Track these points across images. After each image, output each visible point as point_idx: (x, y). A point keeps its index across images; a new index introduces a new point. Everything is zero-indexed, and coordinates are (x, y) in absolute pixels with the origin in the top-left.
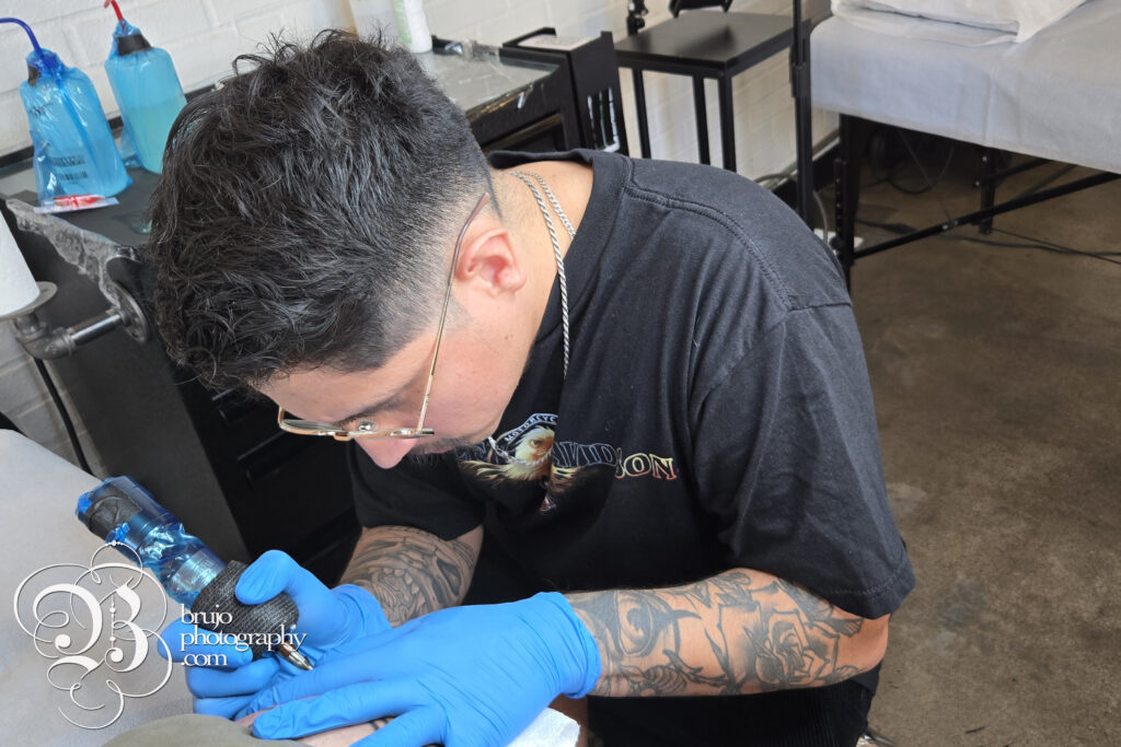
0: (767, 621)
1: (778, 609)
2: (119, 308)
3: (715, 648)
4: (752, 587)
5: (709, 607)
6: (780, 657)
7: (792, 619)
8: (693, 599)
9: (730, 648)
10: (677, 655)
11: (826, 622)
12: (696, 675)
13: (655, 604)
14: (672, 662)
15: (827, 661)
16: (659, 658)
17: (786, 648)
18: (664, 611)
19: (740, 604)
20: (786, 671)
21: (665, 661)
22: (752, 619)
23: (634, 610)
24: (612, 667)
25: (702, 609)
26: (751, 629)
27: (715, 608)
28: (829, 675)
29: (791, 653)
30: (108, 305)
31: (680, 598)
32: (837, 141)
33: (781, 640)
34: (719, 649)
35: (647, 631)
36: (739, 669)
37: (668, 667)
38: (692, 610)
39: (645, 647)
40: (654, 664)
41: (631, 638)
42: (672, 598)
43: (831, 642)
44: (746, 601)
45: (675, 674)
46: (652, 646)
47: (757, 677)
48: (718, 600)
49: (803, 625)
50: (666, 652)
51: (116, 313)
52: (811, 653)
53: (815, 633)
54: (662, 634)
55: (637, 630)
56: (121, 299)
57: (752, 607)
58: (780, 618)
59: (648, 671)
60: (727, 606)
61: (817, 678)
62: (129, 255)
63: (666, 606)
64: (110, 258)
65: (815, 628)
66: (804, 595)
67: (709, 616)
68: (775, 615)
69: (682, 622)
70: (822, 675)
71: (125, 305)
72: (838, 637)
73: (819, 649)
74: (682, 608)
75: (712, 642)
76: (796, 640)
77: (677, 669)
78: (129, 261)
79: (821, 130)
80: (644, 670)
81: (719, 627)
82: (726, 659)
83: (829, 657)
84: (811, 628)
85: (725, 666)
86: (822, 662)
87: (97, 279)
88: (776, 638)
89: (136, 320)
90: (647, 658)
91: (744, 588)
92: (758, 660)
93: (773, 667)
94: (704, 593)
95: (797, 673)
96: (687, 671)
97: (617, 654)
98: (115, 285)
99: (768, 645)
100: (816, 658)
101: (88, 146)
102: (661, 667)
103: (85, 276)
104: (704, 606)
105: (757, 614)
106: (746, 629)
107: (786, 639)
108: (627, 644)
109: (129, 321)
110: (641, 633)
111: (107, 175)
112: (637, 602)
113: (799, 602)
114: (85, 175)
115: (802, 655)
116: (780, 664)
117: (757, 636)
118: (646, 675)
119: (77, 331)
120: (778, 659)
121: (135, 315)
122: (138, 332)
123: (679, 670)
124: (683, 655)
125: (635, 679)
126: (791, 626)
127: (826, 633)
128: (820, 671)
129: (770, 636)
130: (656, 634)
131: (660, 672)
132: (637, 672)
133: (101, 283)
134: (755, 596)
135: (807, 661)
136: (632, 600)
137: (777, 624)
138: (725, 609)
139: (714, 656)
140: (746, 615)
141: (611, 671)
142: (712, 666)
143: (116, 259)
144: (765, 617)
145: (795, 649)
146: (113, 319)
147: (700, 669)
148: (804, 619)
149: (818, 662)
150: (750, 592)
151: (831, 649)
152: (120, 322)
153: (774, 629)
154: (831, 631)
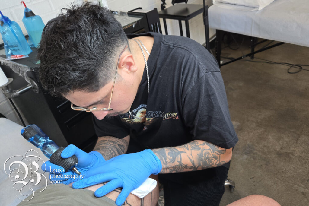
0: (203, 152)
1: (205, 149)
2: (30, 84)
3: (190, 160)
4: (198, 144)
5: (188, 150)
6: (206, 160)
7: (209, 151)
8: (184, 148)
9: (194, 159)
10: (181, 162)
11: (217, 151)
12: (186, 167)
13: (174, 150)
14: (180, 164)
15: (218, 160)
16: (176, 163)
17: (208, 158)
18: (177, 151)
19: (196, 148)
20: (208, 163)
21: (178, 164)
22: (199, 152)
23: (170, 152)
24: (165, 166)
25: (187, 151)
26: (199, 154)
27: (190, 150)
28: (218, 164)
29: (209, 159)
30: (28, 84)
31: (181, 148)
32: (215, 37)
33: (206, 156)
34: (191, 160)
35: (173, 157)
36: (196, 165)
37: (179, 165)
38: (184, 151)
39: (173, 161)
40: (175, 165)
41: (169, 159)
42: (179, 149)
43: (219, 156)
44: (197, 148)
45: (181, 167)
46: (175, 160)
47: (201, 166)
48: (190, 148)
49: (211, 152)
50: (178, 162)
51: (30, 85)
52: (214, 159)
53: (215, 154)
54: (177, 157)
55: (170, 157)
56: (31, 82)
57: (199, 149)
58: (206, 151)
59: (174, 167)
60: (193, 149)
61: (216, 165)
62: (32, 70)
63: (178, 150)
64: (27, 71)
65: (214, 153)
66: (211, 145)
67: (188, 152)
68: (205, 150)
69: (181, 154)
70: (217, 164)
71: (32, 84)
72: (220, 154)
73: (216, 158)
74: (182, 151)
75: (189, 158)
76: (210, 156)
77: (181, 166)
78: (32, 72)
79: (212, 34)
80: (173, 166)
81: (191, 154)
82: (193, 162)
83: (218, 159)
84: (213, 153)
85: (193, 164)
86: (217, 161)
87: (24, 77)
88: (205, 156)
89: (36, 87)
90: (173, 163)
91: (197, 145)
92: (201, 162)
93: (205, 163)
94: (187, 147)
95: (211, 164)
96: (183, 166)
97: (166, 163)
98: (29, 78)
99: (203, 158)
100: (215, 160)
101: (19, 42)
102: (177, 165)
103: (21, 76)
104: (187, 150)
105: (200, 150)
106: (198, 154)
107: (208, 156)
108: (168, 160)
109: (34, 87)
110: (171, 158)
111: (25, 49)
112: (170, 150)
113: (210, 147)
114: (19, 50)
115: (212, 159)
116: (207, 162)
117: (201, 156)
118: (173, 167)
119: (19, 91)
120: (206, 161)
121: (35, 86)
122: (36, 91)
123: (182, 166)
124: (182, 162)
125: (171, 169)
126: (209, 153)
127: (217, 154)
128: (216, 163)
129: (204, 155)
130: (175, 157)
131: (177, 166)
132: (171, 167)
133: (25, 77)
134: (199, 146)
135: (213, 161)
136: (169, 150)
137: (205, 152)
138: (192, 150)
139: (190, 162)
140: (198, 151)
141: (165, 167)
142: (190, 164)
143: (28, 71)
144: (202, 151)
145: (210, 158)
146: (29, 87)
147: (187, 165)
148: (212, 151)
149: (216, 161)
150: (198, 145)
151: (219, 157)
152: (31, 88)
153: (205, 154)
154: (219, 153)
